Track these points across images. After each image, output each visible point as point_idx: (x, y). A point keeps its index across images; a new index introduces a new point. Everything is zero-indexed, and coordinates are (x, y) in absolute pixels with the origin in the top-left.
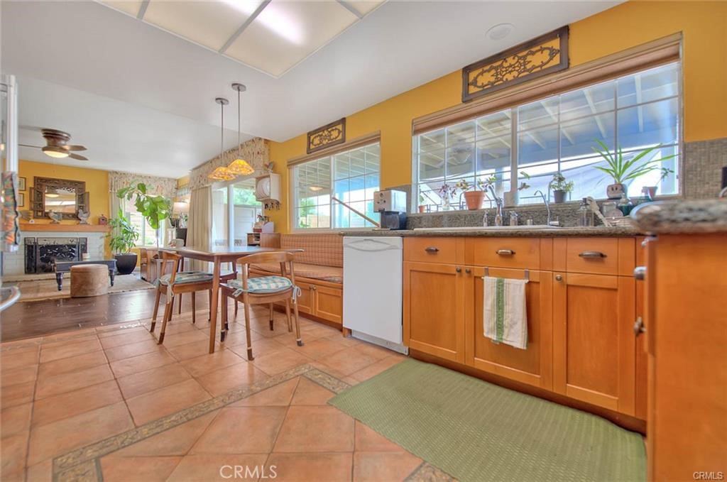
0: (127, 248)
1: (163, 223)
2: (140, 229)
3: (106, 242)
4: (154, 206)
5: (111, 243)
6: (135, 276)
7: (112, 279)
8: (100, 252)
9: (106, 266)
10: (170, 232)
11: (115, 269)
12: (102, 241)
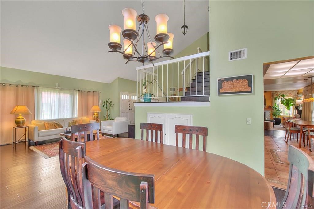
0: (278, 116)
1: (291, 107)
2: (283, 110)
3: (271, 114)
4: (287, 102)
5: (273, 114)
6: (281, 126)
7: (274, 126)
8: (269, 117)
9: (272, 122)
10: (294, 111)
11: (274, 123)
12: (270, 113)
